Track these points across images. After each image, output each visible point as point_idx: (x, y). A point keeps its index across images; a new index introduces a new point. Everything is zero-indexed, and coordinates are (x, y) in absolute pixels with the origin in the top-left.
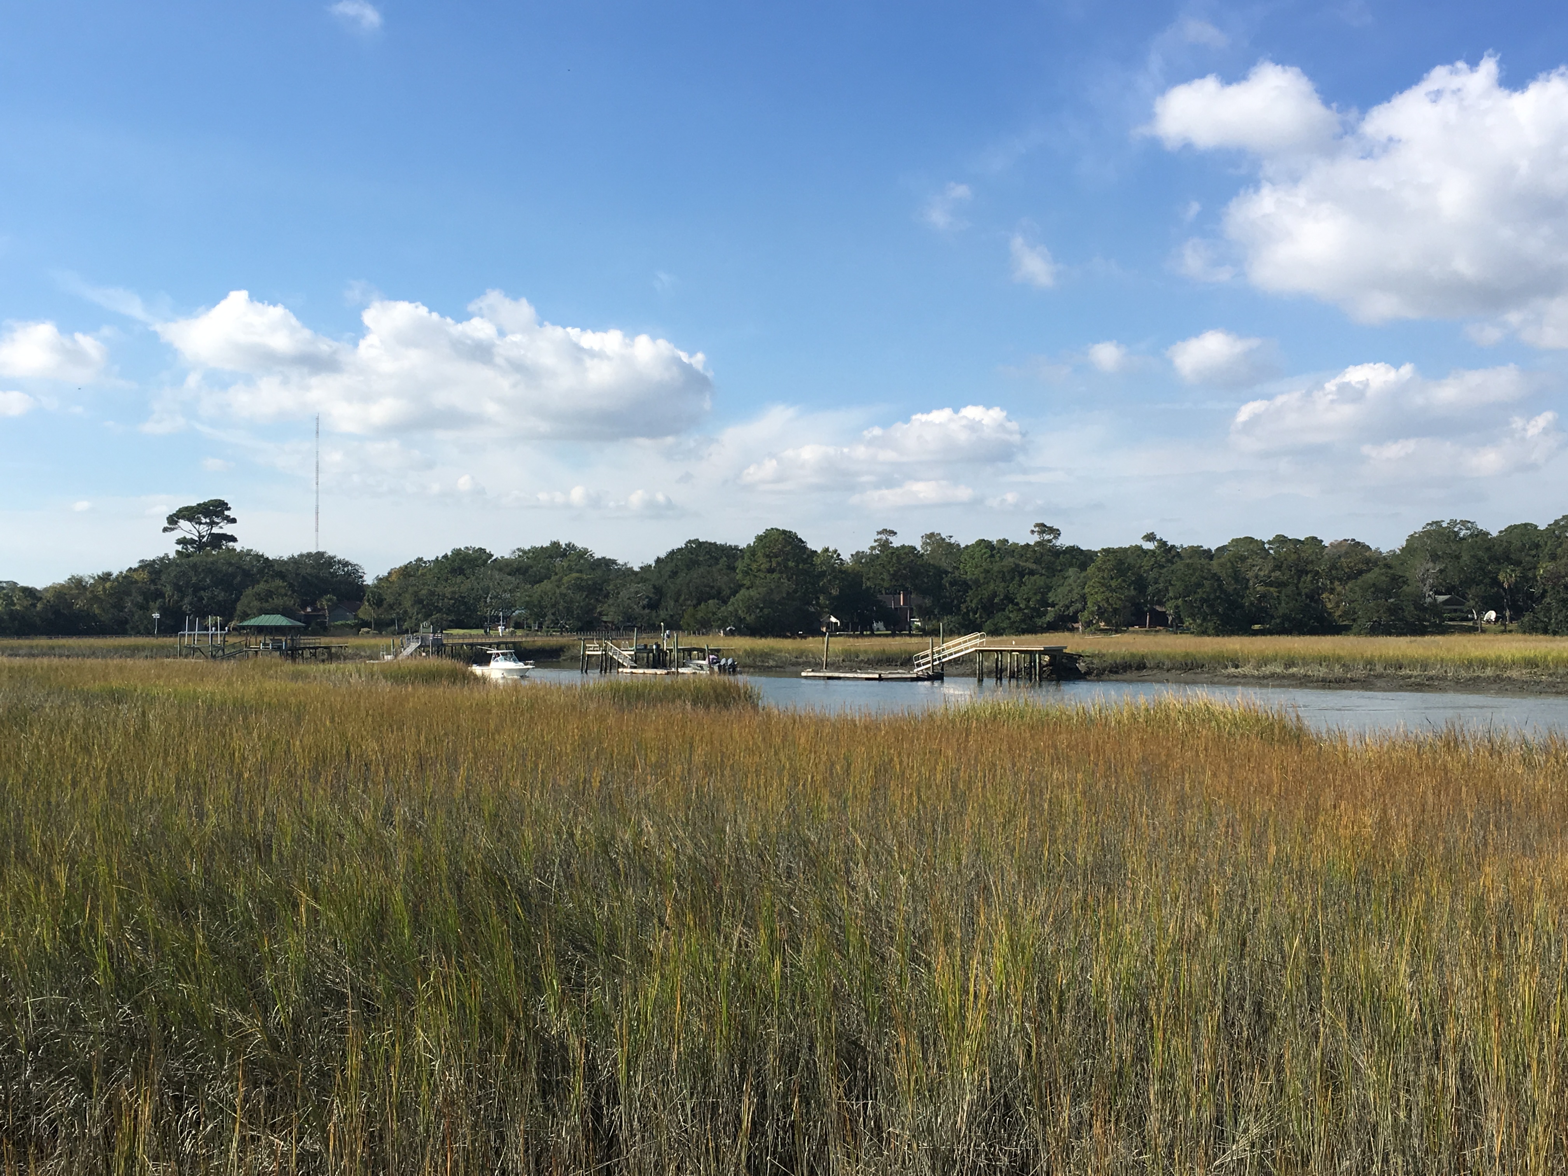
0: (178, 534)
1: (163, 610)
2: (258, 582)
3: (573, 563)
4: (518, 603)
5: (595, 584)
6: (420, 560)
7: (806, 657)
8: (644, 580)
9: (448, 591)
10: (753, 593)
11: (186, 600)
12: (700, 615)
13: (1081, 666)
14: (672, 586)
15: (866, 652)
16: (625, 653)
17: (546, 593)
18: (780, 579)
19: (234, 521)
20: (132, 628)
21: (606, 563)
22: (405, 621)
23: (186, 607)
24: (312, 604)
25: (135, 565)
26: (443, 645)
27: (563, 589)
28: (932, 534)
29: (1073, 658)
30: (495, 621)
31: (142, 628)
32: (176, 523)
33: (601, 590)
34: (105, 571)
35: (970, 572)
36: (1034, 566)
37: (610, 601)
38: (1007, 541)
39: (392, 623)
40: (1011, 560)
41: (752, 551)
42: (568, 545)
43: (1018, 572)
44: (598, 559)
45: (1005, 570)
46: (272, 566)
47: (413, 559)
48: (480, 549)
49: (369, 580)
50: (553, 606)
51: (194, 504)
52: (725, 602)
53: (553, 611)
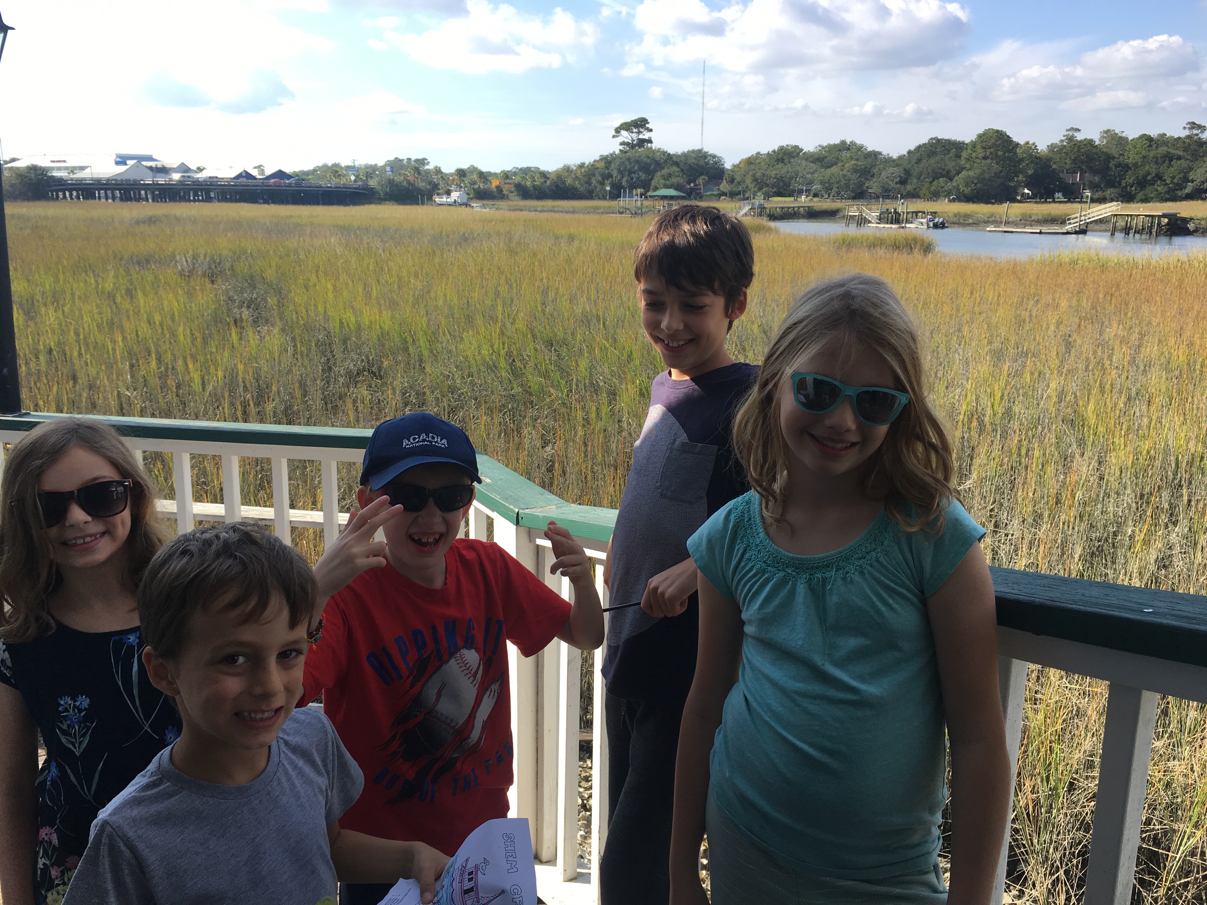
0: (620, 139)
1: (613, 185)
2: (664, 168)
3: (853, 155)
4: (816, 182)
5: (866, 168)
6: (758, 153)
7: (995, 218)
8: (898, 165)
9: (773, 173)
10: (971, 173)
11: (624, 179)
12: (933, 188)
13: (1191, 226)
14: (917, 169)
15: (1037, 214)
16: (873, 214)
17: (833, 174)
18: (991, 163)
19: (651, 130)
20: (596, 196)
21: (875, 154)
22: (747, 192)
23: (624, 183)
24: (694, 182)
25: (598, 158)
26: (764, 208)
27: (845, 172)
28: (1109, 131)
29: (1185, 221)
30: (800, 192)
31: (601, 195)
32: (619, 132)
33: (869, 172)
34: (582, 162)
35: (1131, 158)
36: (1181, 153)
37: (875, 179)
38: (1165, 135)
39: (739, 193)
40: (1165, 148)
41: (974, 144)
42: (852, 142)
43: (1169, 157)
44: (870, 152)
45: (1159, 156)
46: (671, 158)
47: (754, 153)
48: (796, 146)
49: (728, 166)
50: (837, 183)
51: (629, 121)
52: (951, 180)
53: (837, 185)
